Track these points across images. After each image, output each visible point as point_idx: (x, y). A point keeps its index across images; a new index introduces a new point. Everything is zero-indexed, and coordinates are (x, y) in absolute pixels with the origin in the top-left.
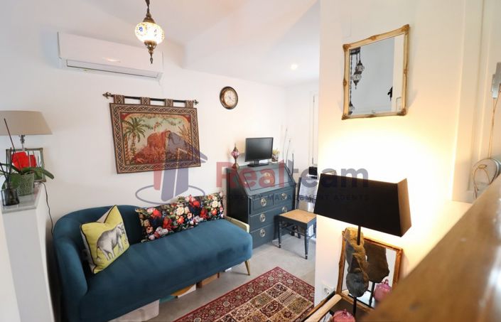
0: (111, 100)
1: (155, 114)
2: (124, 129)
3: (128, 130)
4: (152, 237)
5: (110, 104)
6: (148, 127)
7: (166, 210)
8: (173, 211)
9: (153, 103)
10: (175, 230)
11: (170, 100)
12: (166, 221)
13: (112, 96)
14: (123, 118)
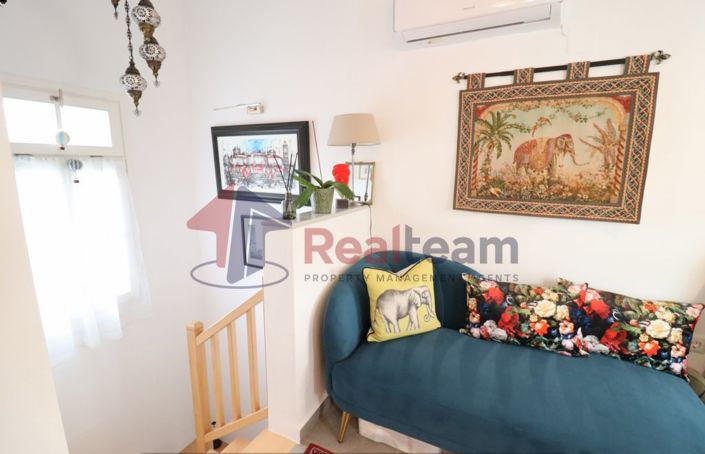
0: (463, 85)
1: (539, 100)
2: (476, 134)
3: (482, 136)
4: (476, 332)
5: (461, 92)
6: (521, 128)
7: (515, 295)
8: (528, 302)
9: (539, 77)
10: (523, 342)
11: (580, 65)
12: (507, 315)
13: (466, 77)
14: (478, 113)
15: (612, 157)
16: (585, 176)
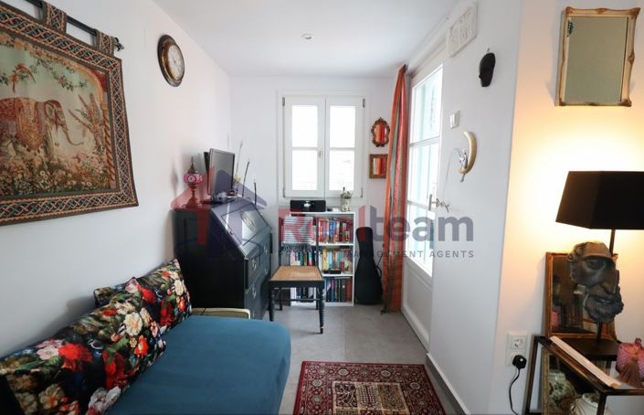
10: (135, 378)
11: (59, 13)
12: (111, 365)
15: (101, 138)
16: (82, 159)
